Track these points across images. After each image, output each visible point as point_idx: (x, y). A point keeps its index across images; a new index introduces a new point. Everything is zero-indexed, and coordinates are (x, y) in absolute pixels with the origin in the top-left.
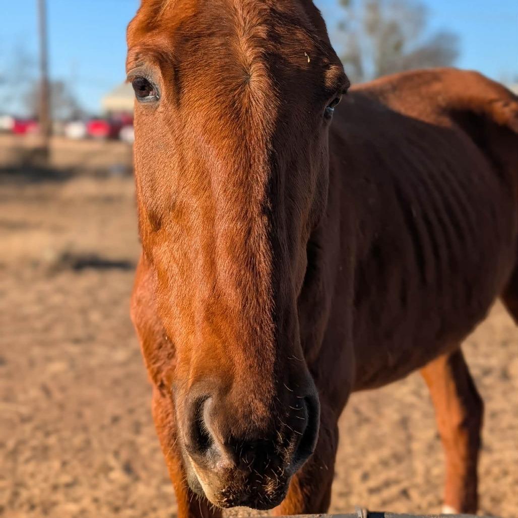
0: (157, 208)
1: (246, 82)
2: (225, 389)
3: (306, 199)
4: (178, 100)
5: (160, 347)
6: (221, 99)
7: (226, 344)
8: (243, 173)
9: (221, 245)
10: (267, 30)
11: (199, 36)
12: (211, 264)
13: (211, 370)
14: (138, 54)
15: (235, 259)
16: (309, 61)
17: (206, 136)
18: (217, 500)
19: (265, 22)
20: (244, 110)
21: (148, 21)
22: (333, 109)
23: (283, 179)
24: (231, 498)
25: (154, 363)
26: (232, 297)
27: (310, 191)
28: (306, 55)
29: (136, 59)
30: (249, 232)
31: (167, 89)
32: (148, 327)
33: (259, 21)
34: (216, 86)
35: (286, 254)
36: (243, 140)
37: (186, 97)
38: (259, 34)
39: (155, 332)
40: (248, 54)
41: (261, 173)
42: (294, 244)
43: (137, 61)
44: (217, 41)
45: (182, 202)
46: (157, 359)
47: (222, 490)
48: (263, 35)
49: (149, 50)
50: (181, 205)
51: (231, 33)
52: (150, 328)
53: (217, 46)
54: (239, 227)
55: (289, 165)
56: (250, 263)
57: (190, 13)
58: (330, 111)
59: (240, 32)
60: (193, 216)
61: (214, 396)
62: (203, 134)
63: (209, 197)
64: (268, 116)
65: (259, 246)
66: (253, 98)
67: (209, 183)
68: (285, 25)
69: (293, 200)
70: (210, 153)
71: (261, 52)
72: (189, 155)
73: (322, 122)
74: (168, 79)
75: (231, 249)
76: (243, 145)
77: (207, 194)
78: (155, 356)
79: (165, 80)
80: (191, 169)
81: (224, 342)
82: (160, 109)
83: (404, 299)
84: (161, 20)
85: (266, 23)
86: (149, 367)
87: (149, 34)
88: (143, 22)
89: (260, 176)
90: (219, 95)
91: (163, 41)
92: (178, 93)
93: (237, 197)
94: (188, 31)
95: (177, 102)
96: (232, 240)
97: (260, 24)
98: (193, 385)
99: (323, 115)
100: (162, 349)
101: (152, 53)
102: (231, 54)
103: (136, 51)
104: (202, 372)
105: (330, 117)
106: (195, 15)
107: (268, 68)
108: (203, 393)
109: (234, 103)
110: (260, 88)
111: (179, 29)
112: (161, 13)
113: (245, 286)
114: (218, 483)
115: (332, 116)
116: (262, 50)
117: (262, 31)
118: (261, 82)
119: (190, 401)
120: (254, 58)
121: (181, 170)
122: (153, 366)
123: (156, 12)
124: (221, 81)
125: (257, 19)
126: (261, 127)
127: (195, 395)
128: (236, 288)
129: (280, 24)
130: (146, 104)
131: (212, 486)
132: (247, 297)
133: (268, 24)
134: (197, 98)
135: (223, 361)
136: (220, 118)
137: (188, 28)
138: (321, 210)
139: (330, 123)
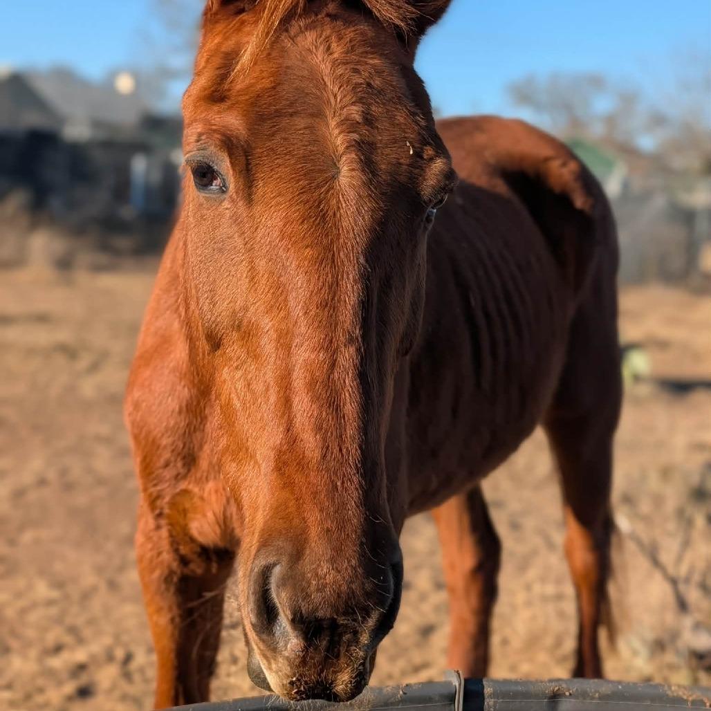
0: (216, 326)
1: (334, 178)
2: (297, 556)
3: (399, 322)
4: (250, 195)
5: (167, 465)
6: (304, 197)
7: (301, 501)
8: (329, 294)
9: (299, 380)
10: (363, 112)
11: (279, 114)
12: (286, 402)
13: (280, 532)
14: (200, 135)
15: (315, 398)
16: (411, 152)
17: (284, 242)
18: (285, 692)
19: (360, 101)
20: (331, 213)
21: (212, 89)
22: (435, 211)
23: (375, 300)
24: (302, 689)
25: (155, 485)
26: (310, 443)
27: (403, 313)
28: (408, 144)
29: (198, 141)
30: (333, 365)
31: (237, 182)
32: (151, 439)
33: (354, 100)
34: (299, 181)
35: (375, 393)
36: (330, 251)
37: (260, 192)
38: (353, 115)
39: (161, 448)
40: (339, 142)
41: (351, 293)
42: (385, 379)
43: (199, 143)
44: (301, 122)
45: (250, 322)
46: (159, 480)
47: (292, 678)
48: (358, 118)
49: (215, 131)
50: (248, 326)
51: (318, 114)
52: (154, 441)
53: (300, 130)
54: (321, 359)
55: (382, 282)
56: (333, 403)
57: (267, 83)
58: (432, 213)
59: (329, 113)
60: (264, 340)
61: (283, 563)
62: (281, 240)
63: (285, 318)
64: (360, 222)
65: (345, 382)
66: (343, 198)
67: (286, 300)
68: (384, 104)
69: (384, 324)
70: (288, 264)
71: (355, 140)
72: (261, 264)
73: (422, 226)
74: (237, 168)
75: (311, 385)
76: (330, 257)
77: (282, 314)
78: (157, 476)
79: (234, 170)
80: (264, 282)
81: (297, 500)
82: (226, 204)
83: (455, 411)
84: (229, 90)
85: (361, 103)
86: (145, 490)
87: (216, 108)
88: (205, 89)
89: (349, 297)
90: (302, 193)
91: (233, 121)
92: (250, 187)
93: (320, 322)
94: (266, 108)
95: (249, 199)
96: (312, 374)
97: (353, 104)
98: (258, 551)
99: (424, 219)
100: (168, 468)
101: (218, 136)
102: (317, 140)
103: (199, 130)
104: (269, 535)
105: (431, 220)
106: (274, 88)
107: (361, 160)
108: (271, 560)
109: (320, 203)
110: (352, 186)
111: (253, 104)
112: (229, 80)
113: (326, 431)
114: (287, 670)
115: (433, 219)
116: (355, 136)
117: (355, 112)
118: (353, 177)
119: (256, 570)
120: (347, 148)
121: (250, 281)
122: (152, 490)
123: (223, 77)
124: (305, 175)
125: (350, 97)
126: (351, 235)
127: (262, 562)
128: (316, 435)
129: (378, 103)
130: (207, 195)
131: (280, 673)
132: (328, 446)
133: (363, 103)
134: (274, 195)
135: (296, 521)
136: (303, 222)
137: (265, 104)
138: (415, 334)
139: (430, 227)
